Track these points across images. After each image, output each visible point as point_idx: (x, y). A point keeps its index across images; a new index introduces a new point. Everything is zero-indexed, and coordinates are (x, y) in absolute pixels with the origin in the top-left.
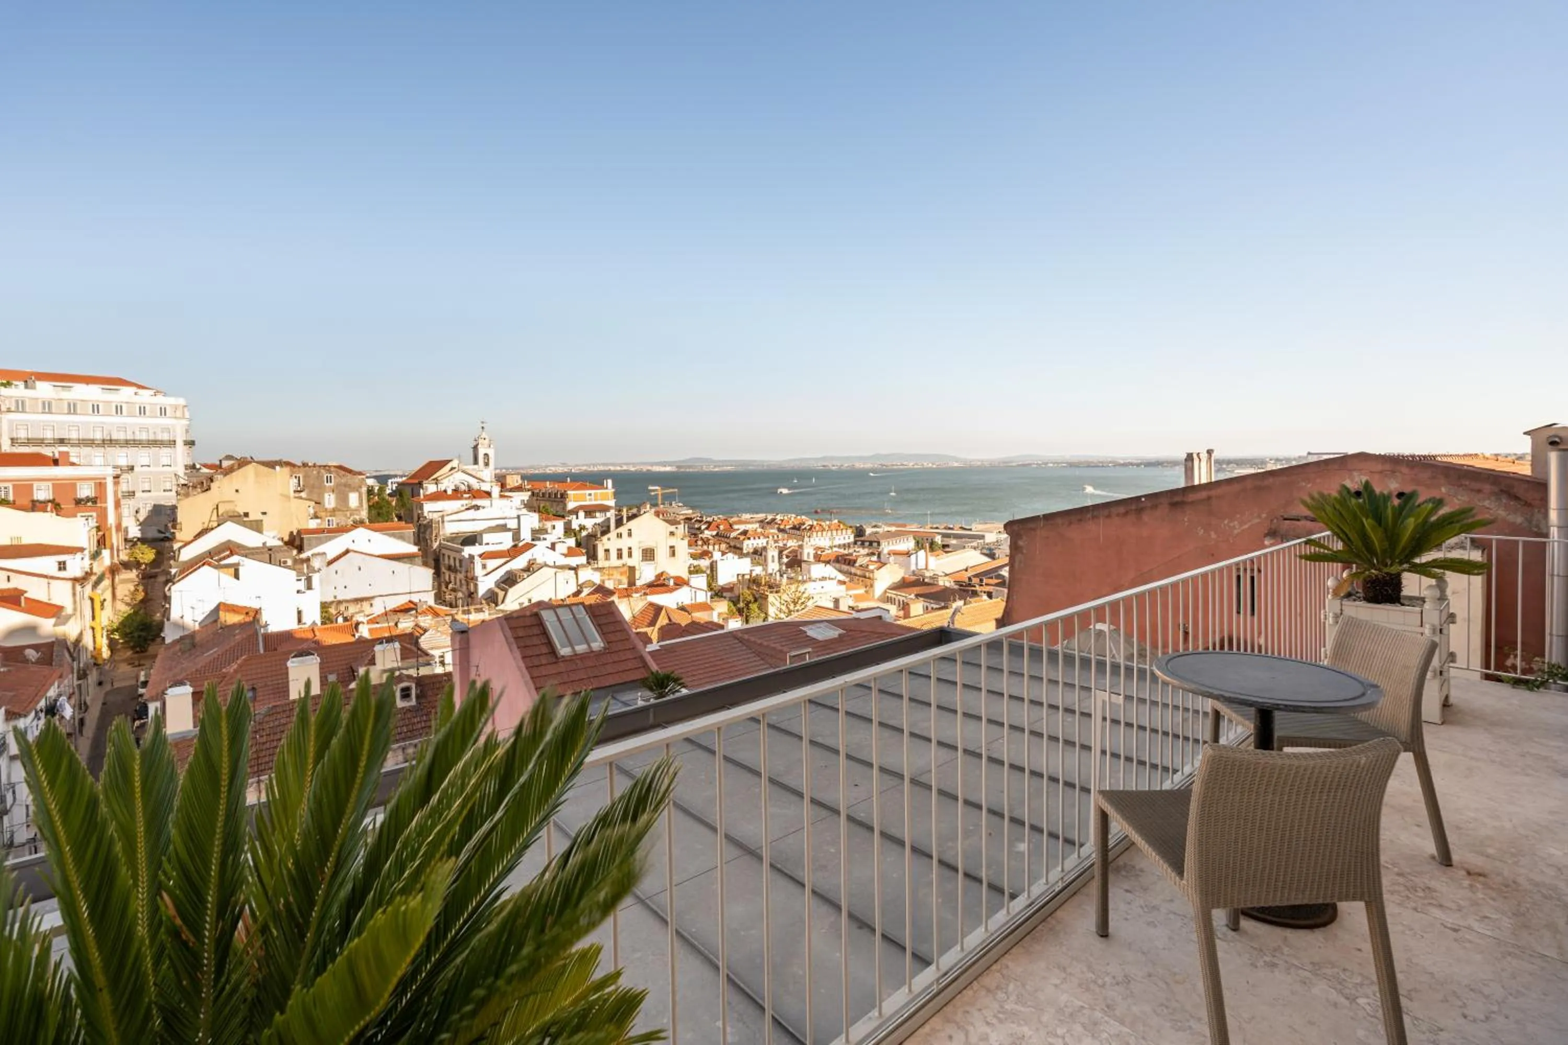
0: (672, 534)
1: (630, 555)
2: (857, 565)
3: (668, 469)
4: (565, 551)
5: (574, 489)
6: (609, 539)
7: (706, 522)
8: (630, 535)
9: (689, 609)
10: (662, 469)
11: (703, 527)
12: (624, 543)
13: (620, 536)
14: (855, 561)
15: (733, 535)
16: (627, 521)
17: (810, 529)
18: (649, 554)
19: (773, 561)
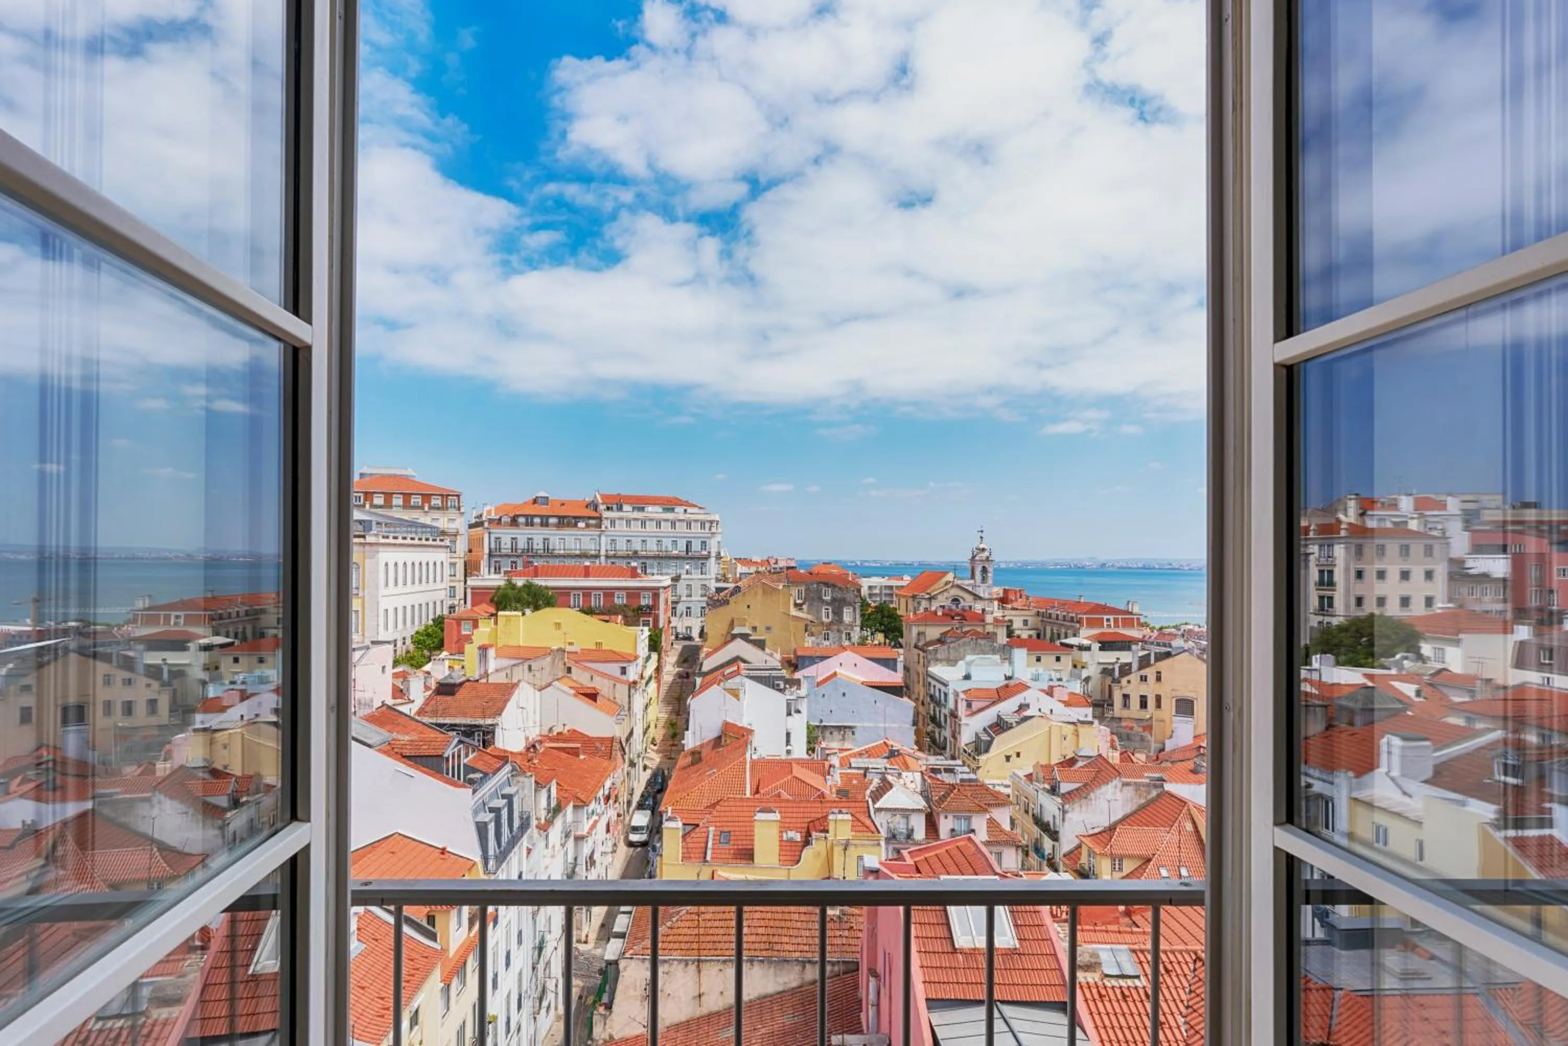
1: (1158, 705)
4: (1066, 698)
6: (1129, 682)
8: (1159, 679)
12: (1150, 690)
13: (1144, 679)
16: (1156, 661)
18: (1185, 707)
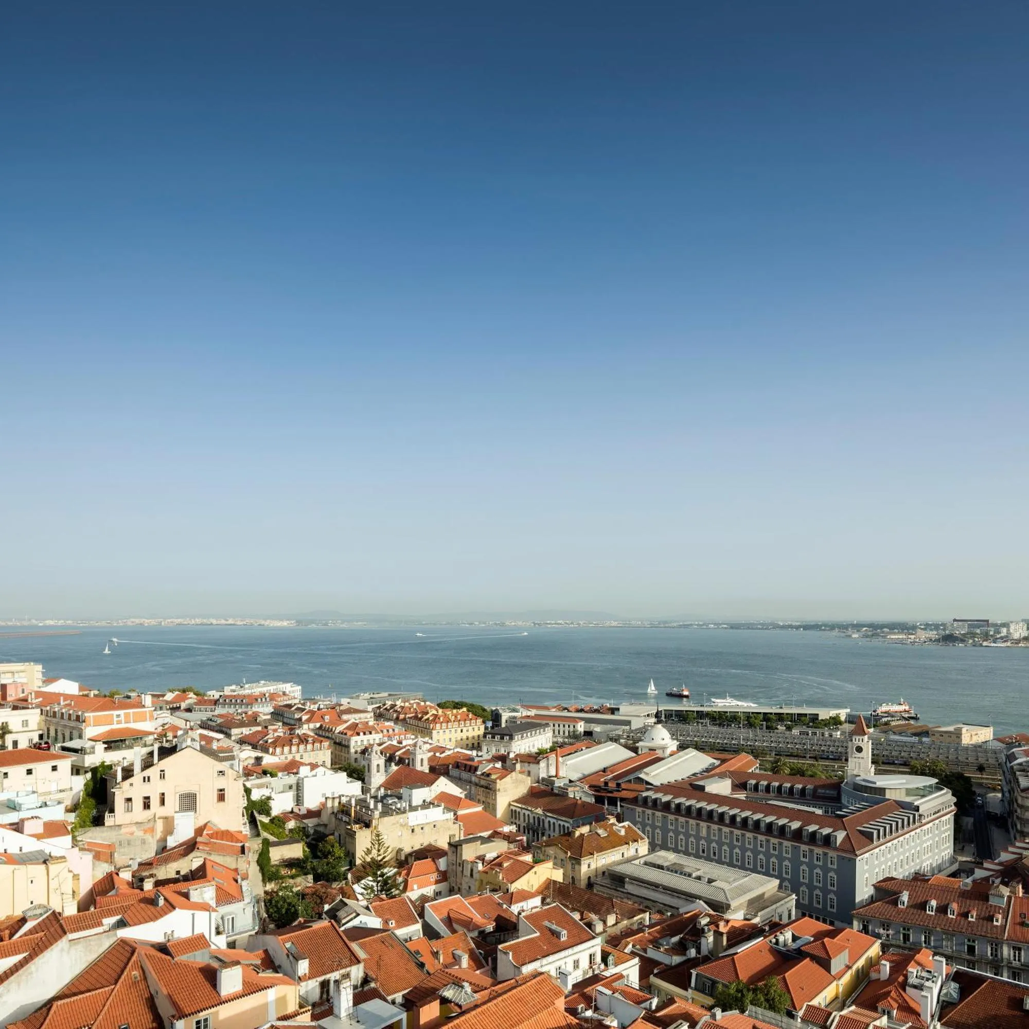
0: (221, 773)
1: (162, 804)
2: (479, 773)
3: (285, 623)
4: (40, 830)
5: (93, 711)
6: (131, 785)
7: (310, 711)
8: (162, 776)
9: (172, 950)
10: (278, 624)
11: (305, 718)
12: (153, 790)
13: (147, 779)
14: (476, 769)
15: (340, 728)
16: (160, 759)
17: (434, 720)
18: (189, 802)
19: (378, 771)
